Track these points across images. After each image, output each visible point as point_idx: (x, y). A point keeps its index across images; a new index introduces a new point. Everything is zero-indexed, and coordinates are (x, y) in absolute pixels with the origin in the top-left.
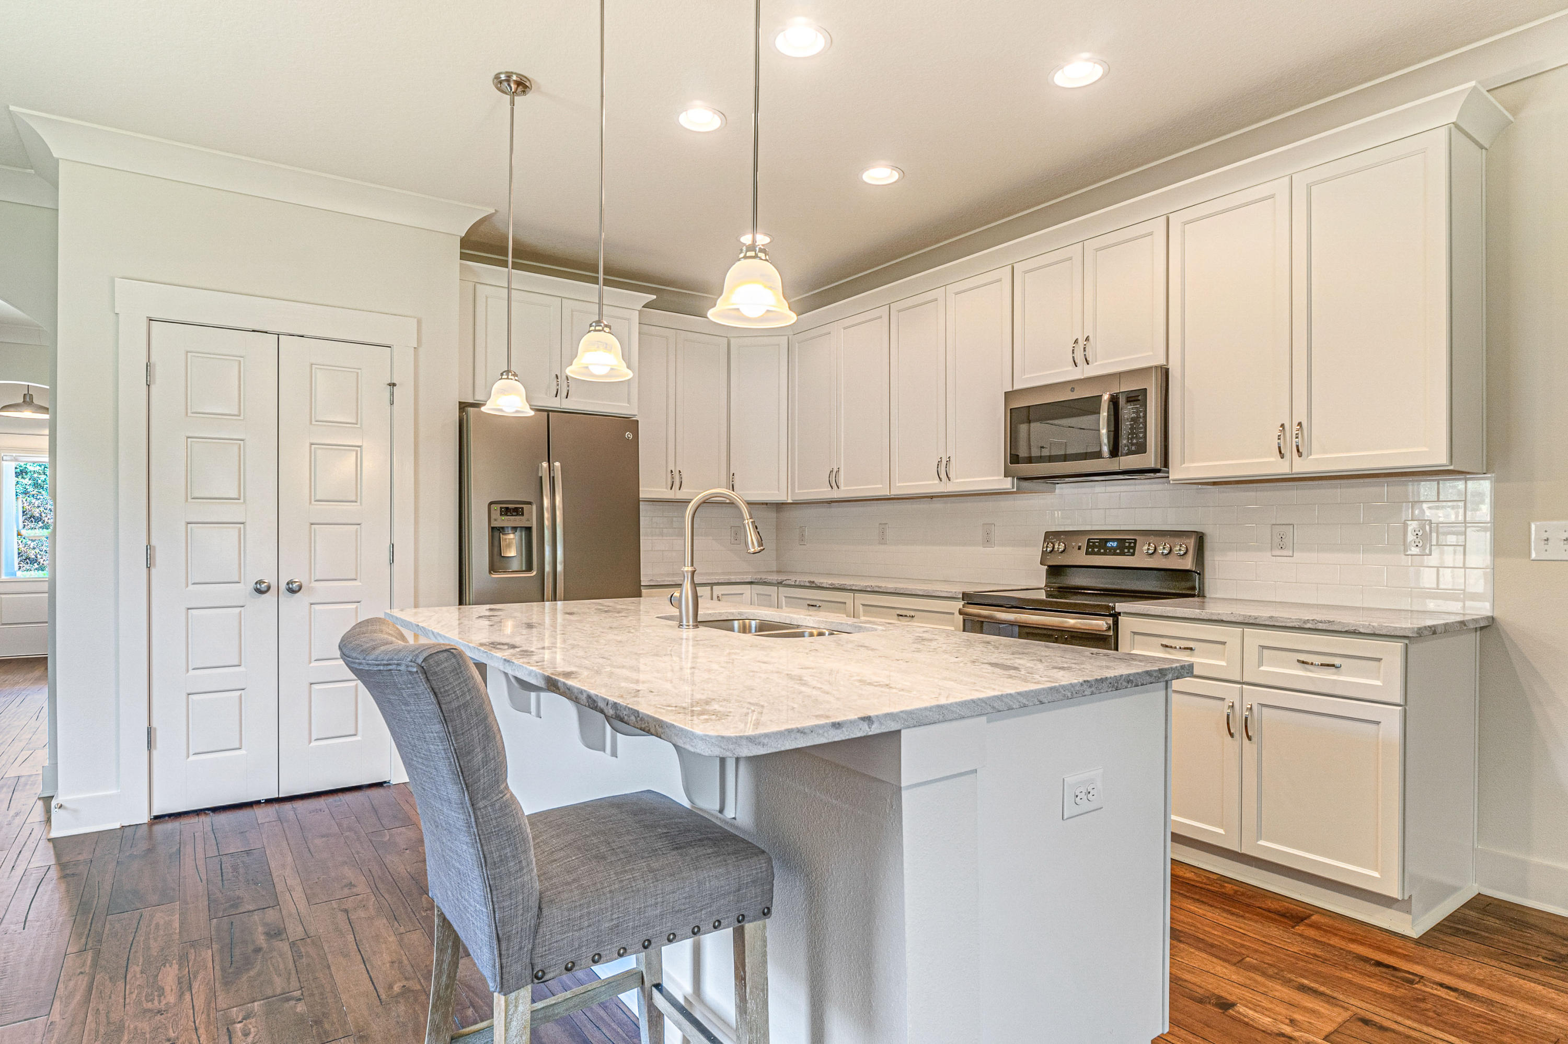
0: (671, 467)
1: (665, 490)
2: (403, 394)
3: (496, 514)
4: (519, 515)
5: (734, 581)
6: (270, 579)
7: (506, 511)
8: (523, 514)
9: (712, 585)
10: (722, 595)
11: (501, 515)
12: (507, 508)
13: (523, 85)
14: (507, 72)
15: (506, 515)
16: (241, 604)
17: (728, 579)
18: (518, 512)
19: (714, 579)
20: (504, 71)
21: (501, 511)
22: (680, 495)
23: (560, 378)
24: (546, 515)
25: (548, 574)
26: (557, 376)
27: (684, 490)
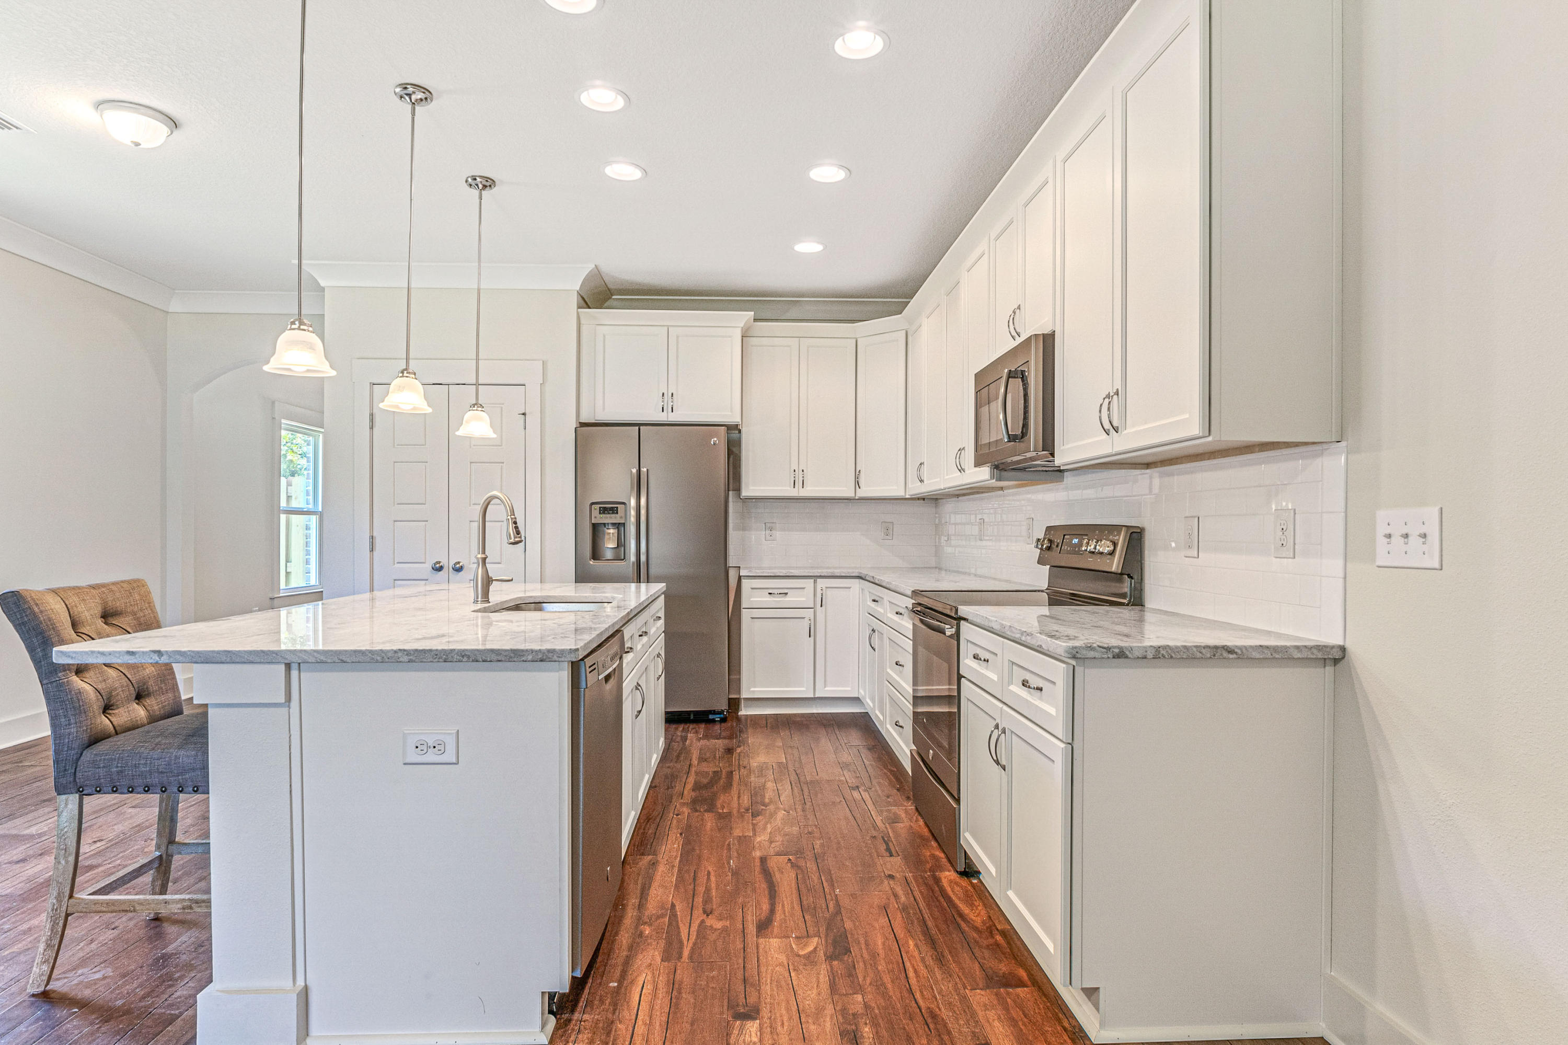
0: (795, 467)
1: (789, 488)
2: (533, 421)
3: (596, 512)
4: (615, 513)
5: (838, 575)
6: (444, 562)
7: (604, 511)
8: (617, 513)
9: (815, 578)
10: (827, 588)
11: (600, 513)
12: (605, 508)
13: (488, 183)
14: (473, 176)
15: (604, 513)
16: (426, 578)
17: (832, 573)
18: (614, 511)
19: (817, 572)
20: (470, 175)
21: (600, 510)
22: (804, 493)
23: (665, 395)
24: (633, 513)
25: (633, 563)
26: (663, 394)
27: (808, 488)
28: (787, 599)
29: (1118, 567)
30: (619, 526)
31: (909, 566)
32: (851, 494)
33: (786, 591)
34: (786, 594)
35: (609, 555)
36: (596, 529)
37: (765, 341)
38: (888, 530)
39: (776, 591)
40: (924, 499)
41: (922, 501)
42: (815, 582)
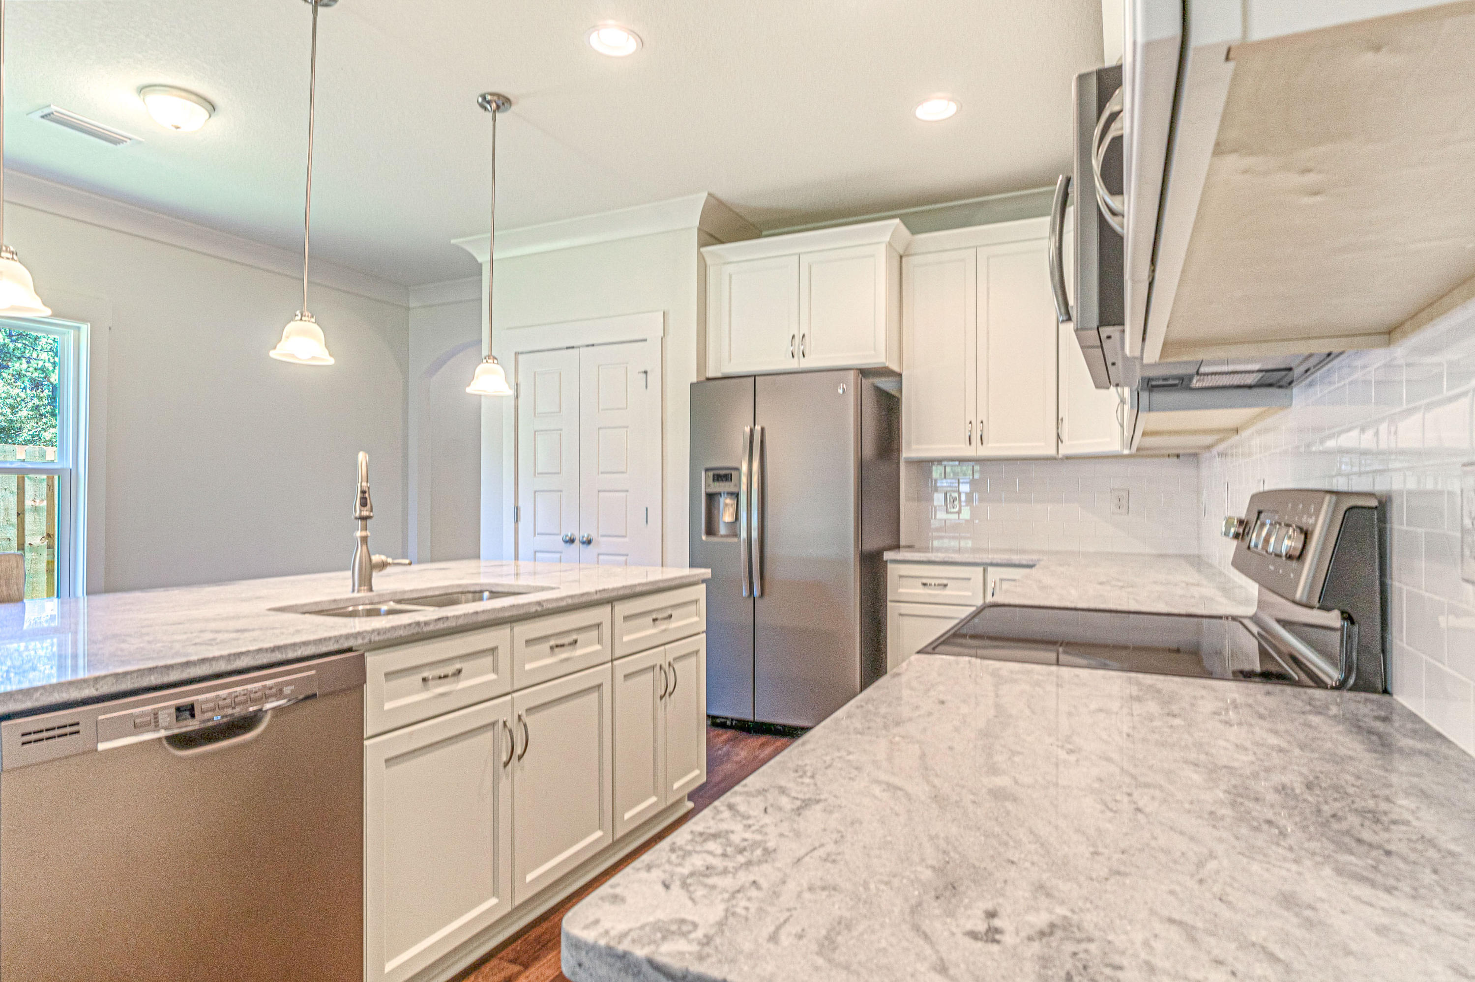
0: (972, 418)
1: (960, 446)
2: (655, 379)
3: (710, 480)
4: (729, 481)
6: (575, 534)
7: (718, 478)
8: (731, 480)
9: (985, 566)
10: (1001, 579)
11: (715, 481)
12: (719, 475)
15: (718, 480)
16: (561, 551)
18: (727, 478)
21: (714, 478)
22: (983, 452)
23: (797, 337)
24: (744, 479)
25: (744, 540)
26: (793, 337)
27: (990, 445)
28: (947, 592)
29: (1303, 593)
30: (736, 495)
31: (1154, 552)
32: (1052, 452)
33: (945, 582)
34: (945, 585)
35: (723, 530)
36: (711, 498)
37: (930, 258)
38: (1122, 502)
39: (933, 582)
40: (1178, 456)
41: (1175, 459)
42: (985, 571)
